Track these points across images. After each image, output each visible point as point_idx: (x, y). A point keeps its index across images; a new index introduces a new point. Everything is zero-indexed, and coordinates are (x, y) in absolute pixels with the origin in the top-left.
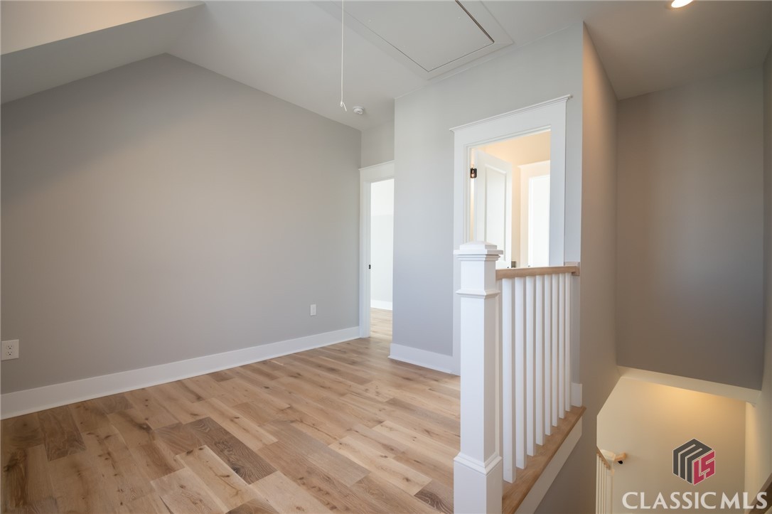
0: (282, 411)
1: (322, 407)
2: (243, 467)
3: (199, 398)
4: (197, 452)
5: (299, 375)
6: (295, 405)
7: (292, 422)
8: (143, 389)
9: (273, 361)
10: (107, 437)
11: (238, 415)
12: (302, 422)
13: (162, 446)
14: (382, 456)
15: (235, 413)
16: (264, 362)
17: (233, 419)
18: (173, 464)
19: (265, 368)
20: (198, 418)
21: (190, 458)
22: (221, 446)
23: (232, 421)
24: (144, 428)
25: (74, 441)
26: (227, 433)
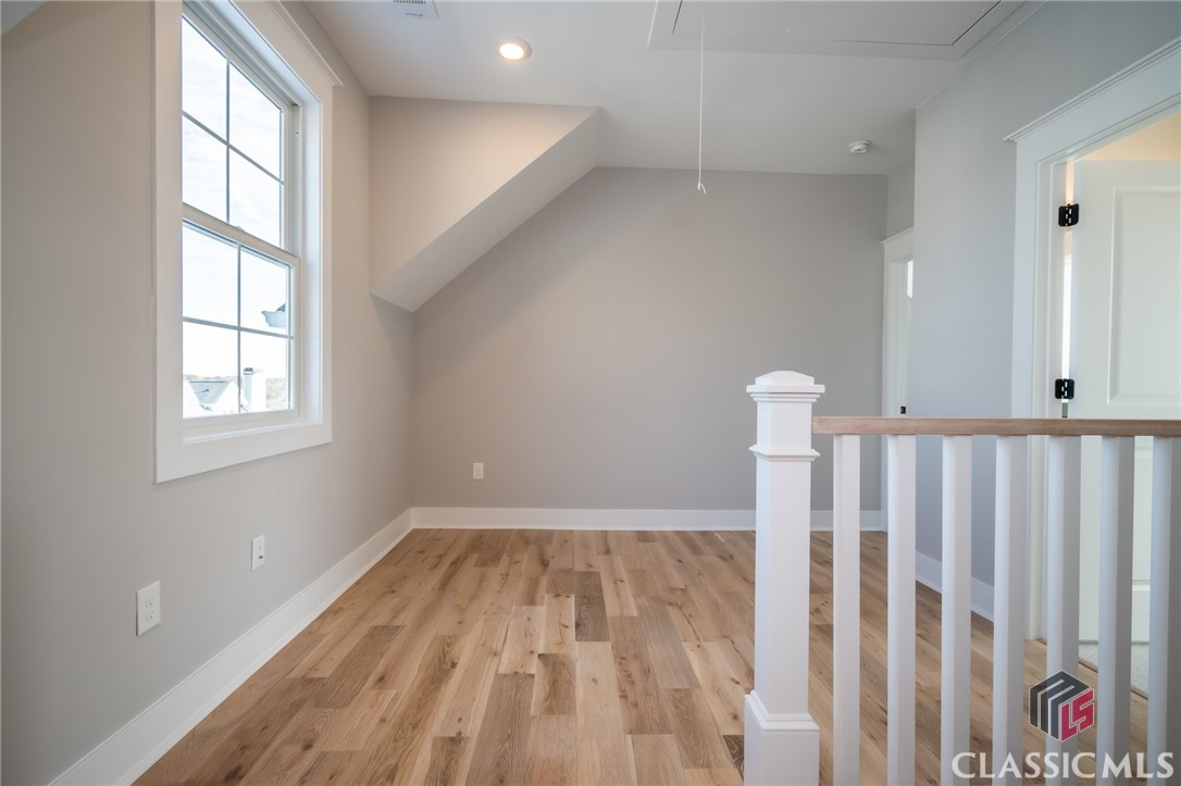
0: (672, 589)
1: (719, 599)
2: (585, 625)
3: (608, 552)
4: (563, 597)
5: (732, 557)
6: (691, 590)
7: (670, 604)
8: (572, 531)
9: (717, 535)
10: (517, 562)
11: (625, 579)
12: (680, 608)
13: (544, 582)
14: (733, 680)
15: (625, 576)
16: (704, 533)
17: (617, 581)
18: (538, 599)
19: (699, 541)
20: (591, 570)
21: (554, 601)
22: (585, 601)
23: (615, 582)
24: (545, 564)
25: (496, 558)
26: (601, 591)
